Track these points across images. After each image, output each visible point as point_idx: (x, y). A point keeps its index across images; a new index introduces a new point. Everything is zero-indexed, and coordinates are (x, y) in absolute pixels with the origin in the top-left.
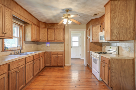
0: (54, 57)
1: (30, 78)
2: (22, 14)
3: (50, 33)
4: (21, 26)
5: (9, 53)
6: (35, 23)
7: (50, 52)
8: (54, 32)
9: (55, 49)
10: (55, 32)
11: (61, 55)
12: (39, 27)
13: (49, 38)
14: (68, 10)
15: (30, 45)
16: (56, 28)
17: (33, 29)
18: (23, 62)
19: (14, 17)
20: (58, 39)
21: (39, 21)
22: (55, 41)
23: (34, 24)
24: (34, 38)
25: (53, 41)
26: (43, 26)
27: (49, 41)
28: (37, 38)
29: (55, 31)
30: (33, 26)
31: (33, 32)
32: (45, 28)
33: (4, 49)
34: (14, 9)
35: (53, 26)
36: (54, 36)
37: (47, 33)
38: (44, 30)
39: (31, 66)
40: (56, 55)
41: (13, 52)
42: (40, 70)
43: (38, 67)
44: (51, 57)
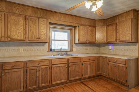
0: (112, 65)
1: (60, 80)
3: (110, 31)
7: (106, 57)
8: (116, 28)
9: (121, 53)
10: (118, 28)
11: (123, 65)
13: (108, 38)
15: (85, 47)
16: (119, 22)
20: (122, 39)
21: (95, 20)
22: (118, 41)
23: (82, 25)
27: (109, 42)
28: (89, 39)
29: (118, 26)
30: (81, 27)
33: (51, 50)
35: (114, 20)
36: (116, 34)
40: (114, 64)
43: (78, 72)
44: (108, 64)
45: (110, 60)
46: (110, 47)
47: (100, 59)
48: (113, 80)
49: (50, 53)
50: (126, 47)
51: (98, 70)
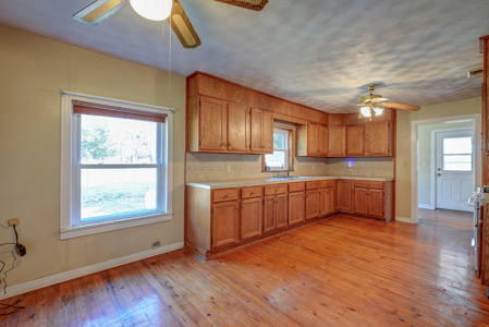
0: (361, 193)
2: (289, 113)
3: (353, 136)
4: (290, 131)
5: (272, 174)
6: (318, 120)
7: (351, 181)
8: (364, 132)
9: (368, 174)
10: (367, 132)
11: (379, 191)
12: (326, 126)
13: (350, 147)
14: (373, 86)
15: (308, 163)
17: (311, 134)
18: (284, 189)
19: (276, 120)
20: (374, 150)
21: (327, 114)
22: (366, 154)
23: (312, 123)
24: (314, 150)
25: (359, 154)
26: (337, 122)
28: (320, 149)
29: (366, 130)
30: (311, 126)
31: (312, 139)
32: (341, 126)
33: (265, 169)
34: (276, 110)
36: (364, 142)
37: (347, 138)
38: (339, 130)
39: (300, 200)
40: (365, 189)
41: (276, 174)
42: (322, 213)
43: (315, 205)
44: (353, 192)
45: (357, 184)
46: (350, 164)
47: (339, 184)
48: (362, 216)
49: (265, 174)
50: (377, 164)
51: (336, 204)
